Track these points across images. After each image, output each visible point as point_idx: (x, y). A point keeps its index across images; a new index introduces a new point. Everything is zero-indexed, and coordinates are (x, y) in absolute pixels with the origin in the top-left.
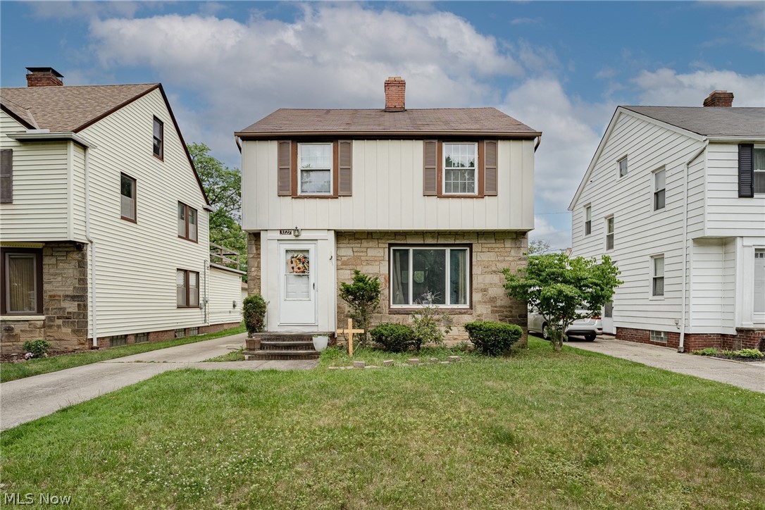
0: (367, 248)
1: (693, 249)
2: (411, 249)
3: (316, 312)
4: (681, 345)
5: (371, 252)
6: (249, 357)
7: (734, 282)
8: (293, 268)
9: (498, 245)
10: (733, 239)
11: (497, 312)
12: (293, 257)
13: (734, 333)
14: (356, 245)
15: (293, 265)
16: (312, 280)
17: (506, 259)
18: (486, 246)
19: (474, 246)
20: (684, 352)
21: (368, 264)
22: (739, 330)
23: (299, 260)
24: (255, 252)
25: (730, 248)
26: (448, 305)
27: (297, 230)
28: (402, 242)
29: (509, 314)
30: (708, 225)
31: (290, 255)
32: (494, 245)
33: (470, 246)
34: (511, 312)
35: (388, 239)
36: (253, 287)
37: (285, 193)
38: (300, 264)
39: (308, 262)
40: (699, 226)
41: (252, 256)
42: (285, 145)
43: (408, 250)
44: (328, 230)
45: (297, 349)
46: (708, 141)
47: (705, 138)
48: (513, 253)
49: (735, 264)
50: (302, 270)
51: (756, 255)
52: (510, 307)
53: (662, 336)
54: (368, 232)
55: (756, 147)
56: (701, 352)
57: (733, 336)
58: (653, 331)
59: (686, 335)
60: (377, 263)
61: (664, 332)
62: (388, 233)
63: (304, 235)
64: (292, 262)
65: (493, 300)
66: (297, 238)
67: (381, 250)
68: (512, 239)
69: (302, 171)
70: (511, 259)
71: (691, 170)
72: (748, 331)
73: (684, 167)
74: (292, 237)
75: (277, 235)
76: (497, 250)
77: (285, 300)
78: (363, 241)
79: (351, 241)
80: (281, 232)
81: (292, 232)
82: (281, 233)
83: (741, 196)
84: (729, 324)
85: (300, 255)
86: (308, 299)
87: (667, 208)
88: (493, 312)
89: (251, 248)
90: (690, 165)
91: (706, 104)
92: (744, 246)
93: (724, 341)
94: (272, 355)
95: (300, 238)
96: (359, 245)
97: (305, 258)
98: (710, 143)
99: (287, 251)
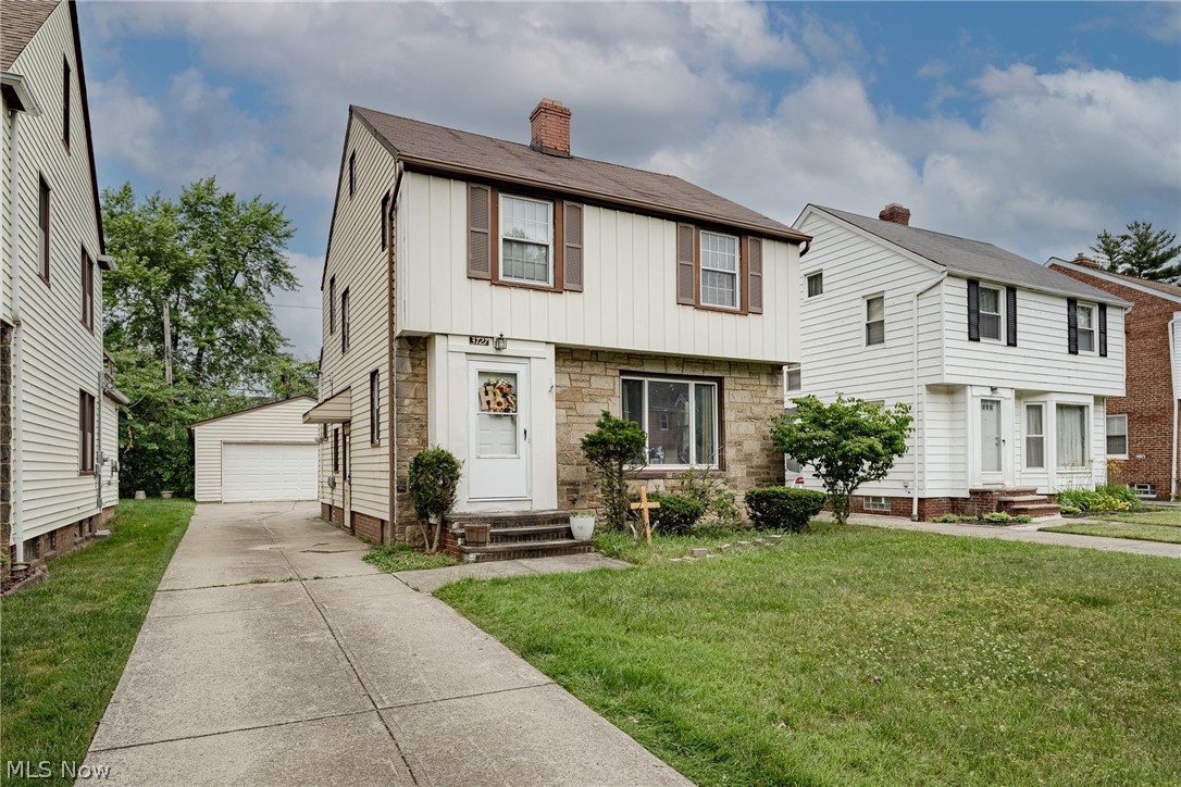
0: (591, 375)
1: (925, 397)
2: (646, 380)
3: (530, 477)
4: (915, 512)
5: (597, 383)
6: (478, 557)
7: (966, 437)
8: (488, 403)
9: (753, 382)
10: (964, 387)
11: (753, 474)
12: (489, 384)
13: (968, 496)
14: (575, 369)
15: (488, 398)
16: (522, 424)
17: (763, 401)
18: (739, 381)
19: (726, 381)
20: (919, 520)
21: (592, 401)
22: (973, 492)
23: (501, 389)
24: (410, 370)
25: (958, 397)
26: (693, 464)
27: (501, 338)
28: (638, 369)
29: (766, 476)
30: (948, 370)
31: (485, 380)
32: (748, 382)
33: (720, 380)
34: (768, 473)
35: (620, 364)
36: (406, 433)
37: (480, 274)
38: (501, 397)
39: (515, 395)
40: (936, 370)
41: (404, 377)
42: (481, 194)
43: (641, 381)
44: (547, 343)
45: (539, 539)
46: (946, 273)
47: (944, 268)
48: (769, 393)
49: (966, 416)
50: (504, 407)
51: (983, 407)
52: (768, 467)
53: (883, 502)
54: (592, 352)
55: (981, 285)
56: (941, 518)
57: (966, 499)
58: (867, 497)
59: (921, 500)
60: (605, 400)
61: (886, 498)
62: (620, 353)
63: (511, 349)
64: (487, 394)
65: (748, 457)
66: (499, 353)
67: (610, 380)
68: (768, 374)
69: (504, 240)
70: (767, 401)
71: (922, 303)
72: (984, 493)
73: (912, 297)
74: (490, 349)
75: (465, 345)
76: (751, 388)
77: (478, 458)
78: (585, 363)
79: (567, 363)
80: (472, 339)
81: (491, 341)
82: (471, 341)
83: (971, 339)
84: (962, 485)
85: (502, 382)
86: (515, 456)
87: (887, 344)
88: (749, 474)
89: (403, 364)
90: (921, 297)
91: (883, 217)
92: (973, 396)
93: (955, 505)
94: (515, 552)
95: (504, 352)
96: (578, 370)
97: (509, 386)
98: (948, 275)
99: (481, 373)
